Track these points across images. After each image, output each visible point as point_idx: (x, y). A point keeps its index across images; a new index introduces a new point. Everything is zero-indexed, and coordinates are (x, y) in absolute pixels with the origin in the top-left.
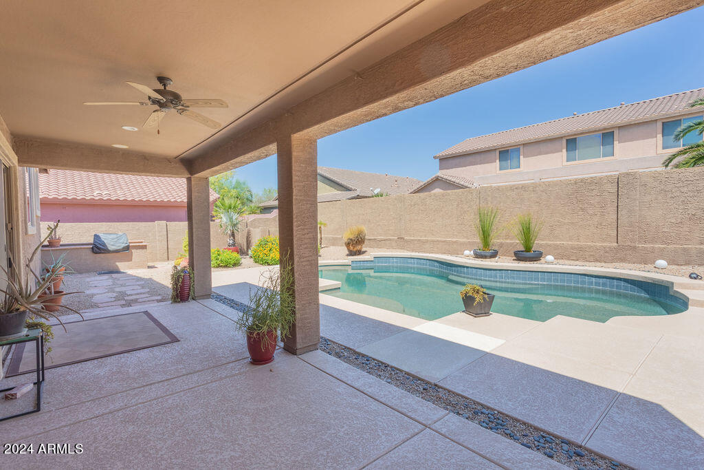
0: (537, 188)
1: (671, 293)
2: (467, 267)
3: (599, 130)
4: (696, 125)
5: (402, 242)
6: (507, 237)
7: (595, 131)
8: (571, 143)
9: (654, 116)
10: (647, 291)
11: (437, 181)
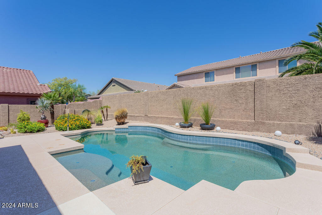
0: (213, 88)
1: (284, 155)
2: (173, 133)
3: (250, 63)
4: (295, 57)
5: (146, 117)
6: (198, 116)
7: (248, 64)
8: (238, 69)
9: (275, 57)
10: (270, 152)
11: (174, 86)
